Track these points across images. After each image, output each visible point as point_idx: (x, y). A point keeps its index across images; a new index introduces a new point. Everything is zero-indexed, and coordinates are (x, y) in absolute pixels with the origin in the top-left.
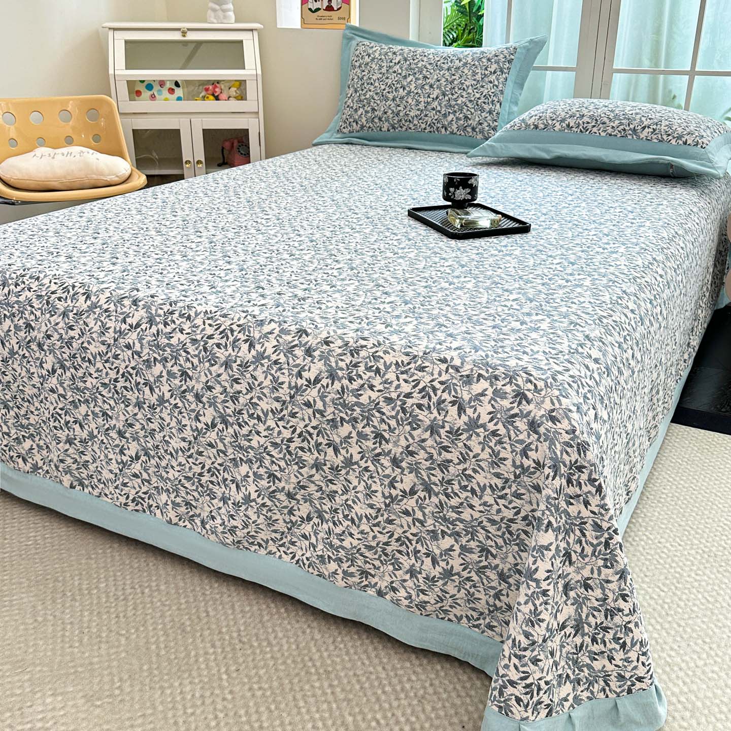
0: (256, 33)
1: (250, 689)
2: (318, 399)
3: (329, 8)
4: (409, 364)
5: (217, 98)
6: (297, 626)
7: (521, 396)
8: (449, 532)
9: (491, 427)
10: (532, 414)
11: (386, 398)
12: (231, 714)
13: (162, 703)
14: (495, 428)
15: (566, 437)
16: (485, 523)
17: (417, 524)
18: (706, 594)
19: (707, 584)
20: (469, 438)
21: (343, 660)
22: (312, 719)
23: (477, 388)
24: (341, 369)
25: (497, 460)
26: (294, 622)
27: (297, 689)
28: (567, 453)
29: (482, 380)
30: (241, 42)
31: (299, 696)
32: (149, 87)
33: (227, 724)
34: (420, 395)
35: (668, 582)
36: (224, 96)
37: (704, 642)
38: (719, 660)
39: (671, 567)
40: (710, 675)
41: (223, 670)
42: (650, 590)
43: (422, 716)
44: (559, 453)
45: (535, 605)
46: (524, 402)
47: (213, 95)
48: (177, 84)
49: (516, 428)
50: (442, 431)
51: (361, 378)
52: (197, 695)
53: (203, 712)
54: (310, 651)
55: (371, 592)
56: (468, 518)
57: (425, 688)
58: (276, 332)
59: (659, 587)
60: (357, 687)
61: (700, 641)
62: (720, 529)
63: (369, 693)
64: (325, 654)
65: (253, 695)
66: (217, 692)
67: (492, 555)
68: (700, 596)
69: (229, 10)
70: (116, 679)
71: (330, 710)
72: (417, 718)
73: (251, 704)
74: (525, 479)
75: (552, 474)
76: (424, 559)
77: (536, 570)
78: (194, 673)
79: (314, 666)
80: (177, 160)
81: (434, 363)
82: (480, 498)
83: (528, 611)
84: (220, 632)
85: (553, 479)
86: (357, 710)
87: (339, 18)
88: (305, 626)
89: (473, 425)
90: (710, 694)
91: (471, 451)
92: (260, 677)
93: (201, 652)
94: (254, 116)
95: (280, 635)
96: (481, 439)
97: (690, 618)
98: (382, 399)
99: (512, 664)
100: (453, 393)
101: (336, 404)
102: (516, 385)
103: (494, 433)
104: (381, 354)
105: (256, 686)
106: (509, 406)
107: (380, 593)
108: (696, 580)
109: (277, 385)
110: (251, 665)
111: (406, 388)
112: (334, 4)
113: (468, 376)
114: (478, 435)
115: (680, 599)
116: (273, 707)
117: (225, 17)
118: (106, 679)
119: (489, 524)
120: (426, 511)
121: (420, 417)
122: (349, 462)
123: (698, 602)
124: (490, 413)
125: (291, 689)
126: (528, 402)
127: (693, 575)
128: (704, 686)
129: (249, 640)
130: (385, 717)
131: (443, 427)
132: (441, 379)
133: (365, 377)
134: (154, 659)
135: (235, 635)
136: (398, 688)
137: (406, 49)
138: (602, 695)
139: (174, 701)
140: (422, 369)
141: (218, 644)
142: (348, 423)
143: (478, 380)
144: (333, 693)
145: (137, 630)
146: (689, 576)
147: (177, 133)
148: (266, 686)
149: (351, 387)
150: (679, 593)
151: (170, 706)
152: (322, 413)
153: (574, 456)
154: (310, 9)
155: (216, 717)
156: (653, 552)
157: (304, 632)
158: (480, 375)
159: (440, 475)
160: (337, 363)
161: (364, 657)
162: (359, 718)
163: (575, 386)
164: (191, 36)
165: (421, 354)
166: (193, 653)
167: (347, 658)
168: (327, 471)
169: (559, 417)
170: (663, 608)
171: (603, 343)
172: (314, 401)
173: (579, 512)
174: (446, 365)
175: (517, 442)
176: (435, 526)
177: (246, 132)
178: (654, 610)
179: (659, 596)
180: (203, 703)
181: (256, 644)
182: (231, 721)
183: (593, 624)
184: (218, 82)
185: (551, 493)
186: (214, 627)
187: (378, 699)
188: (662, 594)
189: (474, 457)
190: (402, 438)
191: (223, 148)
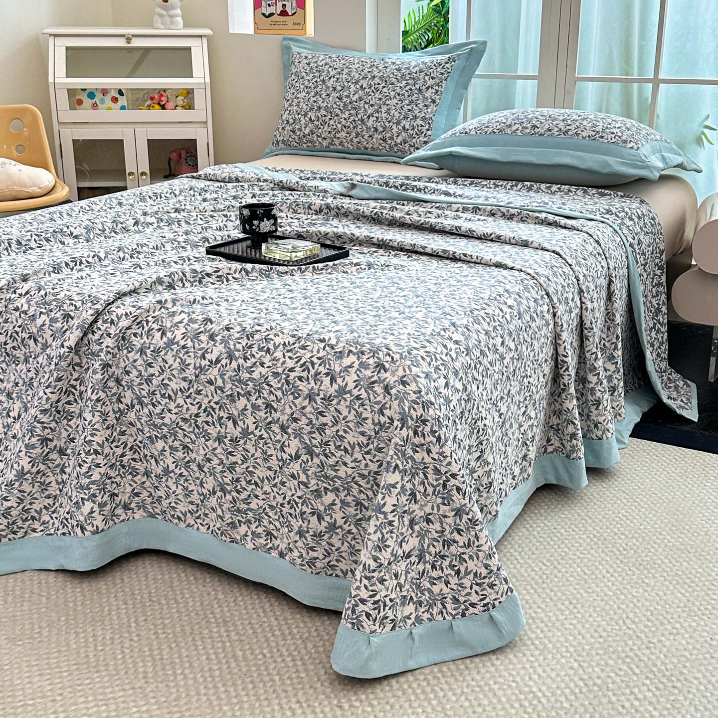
1: (155, 633)
2: (218, 377)
3: (284, 13)
4: (294, 344)
5: (163, 107)
6: (203, 589)
7: (380, 366)
8: (330, 488)
9: (356, 392)
10: (388, 380)
11: (274, 373)
12: (137, 650)
13: (76, 643)
14: (359, 393)
15: (414, 397)
16: (357, 479)
17: (302, 487)
18: (585, 569)
19: (589, 561)
20: (338, 403)
21: (241, 613)
22: (208, 654)
23: (347, 361)
24: (238, 350)
25: (361, 421)
26: (201, 587)
27: (197, 632)
28: (414, 409)
29: (351, 355)
30: (190, 49)
31: (197, 638)
32: (91, 95)
33: (131, 657)
34: (301, 369)
35: (552, 559)
36: (171, 105)
37: (571, 603)
38: (579, 616)
39: (559, 547)
40: (568, 626)
41: (133, 620)
42: (533, 565)
43: (303, 652)
44: (407, 409)
45: (382, 533)
46: (382, 371)
47: (159, 104)
48: (121, 93)
49: (375, 392)
50: (318, 398)
51: (254, 357)
52: (108, 637)
53: (111, 649)
54: (212, 607)
55: (275, 554)
56: (344, 476)
57: (310, 632)
58: (186, 321)
59: (542, 563)
60: (251, 632)
61: (567, 603)
62: (617, 519)
63: (260, 636)
64: (226, 609)
65: (157, 638)
66: (126, 635)
67: (365, 508)
68: (579, 569)
69: (176, 16)
70: (36, 627)
71: (224, 648)
72: (299, 652)
73: (155, 643)
74: (383, 434)
75: (400, 426)
76: (310, 518)
77: (385, 504)
78: (107, 623)
79: (214, 617)
80: (120, 172)
81: (314, 343)
82: (352, 456)
83: (376, 539)
84: (133, 594)
85: (401, 429)
86: (247, 647)
87: (294, 24)
88: (211, 590)
89: (342, 391)
90: (562, 639)
91: (341, 414)
92: (165, 625)
93: (114, 608)
94: (203, 125)
95: (187, 596)
96: (348, 403)
97: (563, 585)
98: (270, 374)
99: (362, 585)
100: (327, 366)
101: (233, 381)
102: (378, 358)
103: (358, 398)
104: (272, 336)
105: (160, 631)
106: (370, 375)
107: (282, 555)
108: (579, 558)
109: (184, 366)
110: (158, 616)
111: (290, 364)
112: (289, 9)
113: (340, 352)
114: (345, 400)
115: (559, 572)
116: (174, 645)
117: (172, 23)
118: (27, 627)
119: (360, 479)
120: (309, 473)
121: (300, 388)
122: (246, 433)
123: (575, 574)
124: (355, 381)
125: (191, 633)
126: (386, 371)
127: (578, 554)
128: (559, 634)
129: (159, 600)
130: (271, 652)
131: (318, 395)
132: (319, 355)
133: (257, 356)
134: (71, 613)
135: (146, 596)
136: (287, 632)
139: (86, 641)
140: (304, 348)
141: (130, 602)
142: (243, 396)
143: (348, 355)
144: (228, 636)
145: (57, 592)
146: (574, 555)
147: (120, 143)
148: (170, 631)
149: (246, 365)
150: (559, 567)
151: (83, 645)
152: (221, 389)
153: (420, 411)
154: (264, 14)
155: (123, 652)
156: (546, 536)
157: (209, 594)
158: (350, 351)
159: (319, 438)
160: (235, 345)
161: (260, 611)
162: (248, 652)
163: (429, 359)
164: (137, 43)
165: (305, 336)
166: (106, 609)
167: (245, 612)
168: (228, 443)
169: (409, 381)
170: (541, 577)
171: (468, 330)
172: (216, 379)
173: (423, 459)
174: (323, 344)
176: (318, 485)
177: (193, 142)
178: (533, 579)
179: (541, 569)
180: (112, 643)
181: (164, 602)
182: (136, 655)
183: (433, 553)
184: (165, 91)
185: (398, 441)
186: (127, 590)
187: (267, 640)
188: (544, 567)
189: (344, 419)
190: (287, 406)
191: (170, 159)
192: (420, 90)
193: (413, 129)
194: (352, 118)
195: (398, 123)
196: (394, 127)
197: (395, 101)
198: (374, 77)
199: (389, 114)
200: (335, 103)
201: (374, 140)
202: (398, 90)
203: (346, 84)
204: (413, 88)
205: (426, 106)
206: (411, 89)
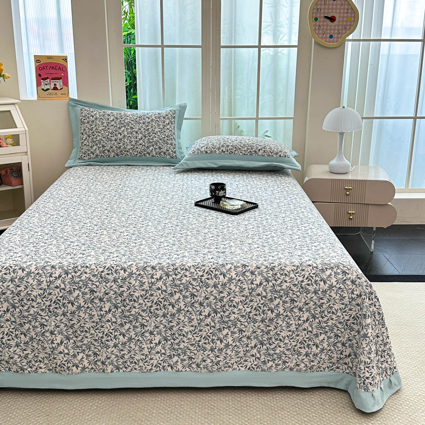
0: (16, 106)
2: (263, 292)
3: (55, 88)
4: (297, 269)
7: (344, 273)
8: (323, 332)
9: (338, 286)
10: (351, 278)
14: (340, 286)
15: (365, 283)
16: (337, 324)
17: (309, 333)
20: (330, 292)
23: (327, 273)
24: (270, 277)
25: (342, 298)
26: (251, 397)
28: (367, 289)
29: (328, 270)
30: (9, 111)
31: (280, 419)
34: (307, 280)
41: (243, 421)
49: (347, 284)
50: (319, 292)
51: (280, 279)
54: (268, 404)
55: (287, 370)
57: (320, 401)
63: (303, 409)
64: (275, 403)
71: (296, 419)
74: (353, 302)
84: (227, 410)
87: (62, 94)
88: (257, 397)
89: (331, 287)
91: (332, 297)
94: (25, 154)
95: (251, 403)
96: (335, 291)
98: (292, 285)
99: (366, 371)
100: (319, 277)
103: (340, 288)
105: (262, 422)
106: (342, 277)
107: (291, 369)
110: (252, 416)
111: (300, 279)
113: (322, 269)
119: (339, 324)
121: (309, 289)
122: (278, 315)
124: (336, 281)
125: (275, 418)
126: (348, 274)
129: (241, 408)
130: (316, 414)
132: (313, 272)
133: (282, 278)
135: (233, 409)
136: (311, 404)
137: (115, 112)
138: (385, 378)
141: (231, 414)
143: (326, 270)
154: (43, 89)
157: (259, 399)
161: (289, 399)
165: (299, 265)
166: (225, 420)
167: (284, 402)
168: (267, 321)
169: (361, 277)
172: (261, 292)
173: (373, 310)
174: (311, 267)
175: (349, 289)
176: (317, 331)
181: (245, 409)
186: (222, 409)
187: (308, 410)
189: (333, 299)
190: (303, 299)
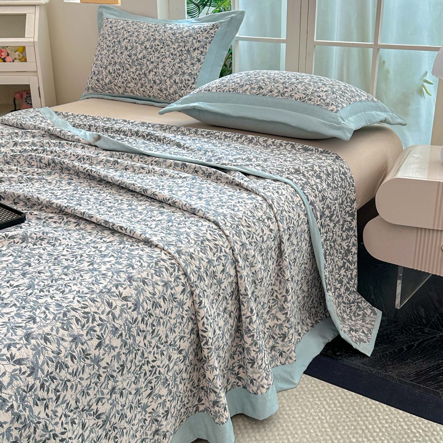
0: (38, 8)
5: (4, 61)
30: (25, 15)
36: (10, 58)
177: (28, 87)
184: (4, 48)
191: (15, 99)
192: (188, 51)
193: (182, 83)
194: (138, 72)
195: (170, 77)
196: (168, 80)
197: (169, 59)
198: (155, 39)
199: (164, 70)
200: (126, 59)
201: (154, 90)
202: (172, 51)
203: (135, 44)
204: (183, 49)
205: (192, 64)
206: (181, 50)
